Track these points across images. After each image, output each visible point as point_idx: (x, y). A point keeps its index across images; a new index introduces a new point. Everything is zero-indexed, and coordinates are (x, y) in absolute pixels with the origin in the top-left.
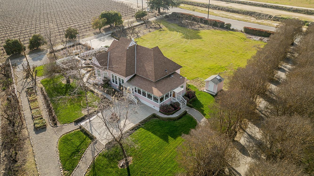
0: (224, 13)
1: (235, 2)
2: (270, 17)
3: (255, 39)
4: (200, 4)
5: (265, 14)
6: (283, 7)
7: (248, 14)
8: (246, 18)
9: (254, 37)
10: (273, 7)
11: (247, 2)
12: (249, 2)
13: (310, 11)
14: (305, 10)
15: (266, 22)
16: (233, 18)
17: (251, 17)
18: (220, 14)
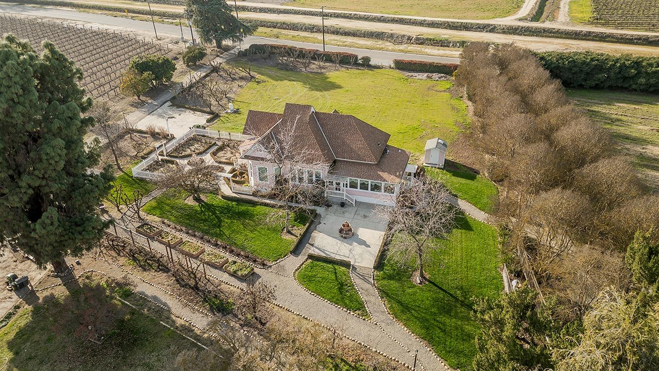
0: (336, 38)
1: (329, 15)
2: (409, 38)
3: (420, 77)
4: (277, 23)
5: (400, 35)
6: (411, 19)
7: (372, 36)
8: (378, 44)
9: (416, 74)
10: (397, 21)
11: (351, 14)
12: (355, 15)
13: (452, 23)
14: (444, 23)
15: (412, 48)
16: (356, 45)
17: (384, 41)
18: (332, 40)
